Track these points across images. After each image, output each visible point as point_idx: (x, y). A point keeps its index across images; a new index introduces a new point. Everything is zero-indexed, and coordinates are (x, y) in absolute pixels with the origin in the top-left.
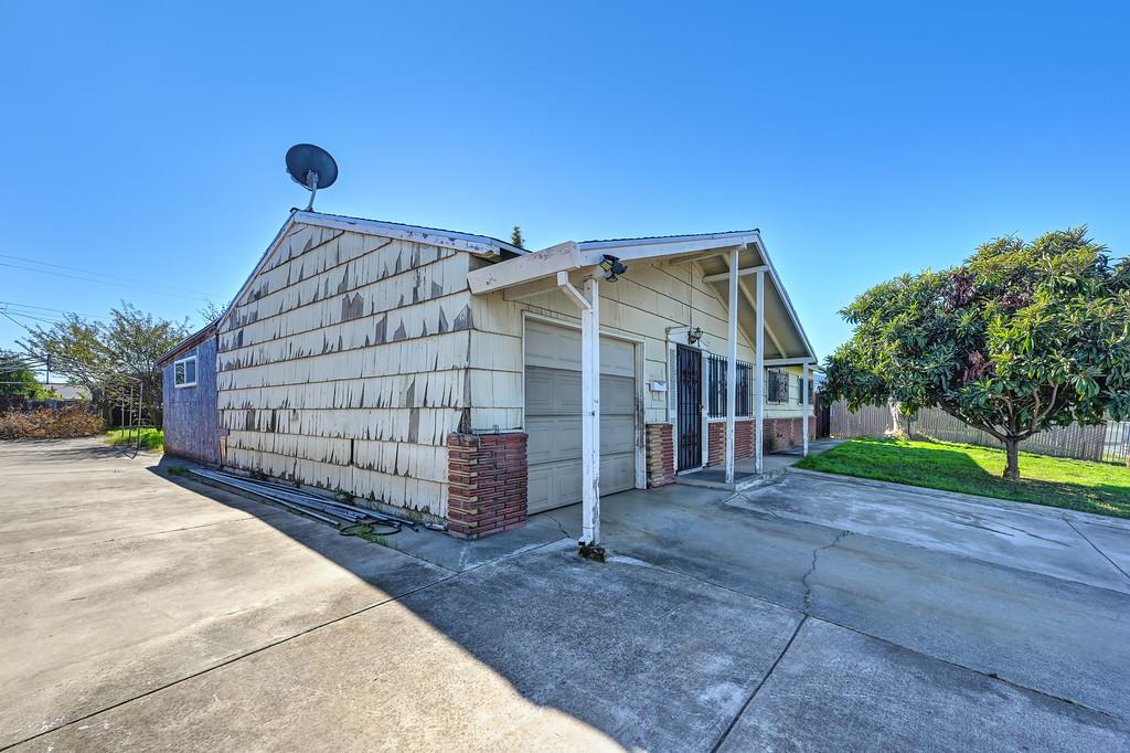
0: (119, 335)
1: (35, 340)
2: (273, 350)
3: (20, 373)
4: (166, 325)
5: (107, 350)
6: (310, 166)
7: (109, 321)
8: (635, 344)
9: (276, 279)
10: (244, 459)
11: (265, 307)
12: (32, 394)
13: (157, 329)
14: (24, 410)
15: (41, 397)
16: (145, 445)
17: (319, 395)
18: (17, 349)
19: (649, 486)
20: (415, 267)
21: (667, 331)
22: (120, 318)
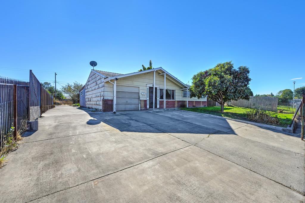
0: (74, 87)
1: (63, 88)
2: (90, 89)
3: (61, 94)
4: (82, 85)
5: (73, 90)
6: (93, 64)
7: (73, 84)
8: (139, 87)
9: (90, 79)
10: (88, 107)
11: (90, 83)
12: (63, 98)
13: (80, 86)
14: (61, 100)
15: (64, 98)
16: (78, 106)
17: (94, 96)
18: (60, 90)
19: (141, 110)
20: (101, 79)
21: (146, 85)
22: (75, 84)
